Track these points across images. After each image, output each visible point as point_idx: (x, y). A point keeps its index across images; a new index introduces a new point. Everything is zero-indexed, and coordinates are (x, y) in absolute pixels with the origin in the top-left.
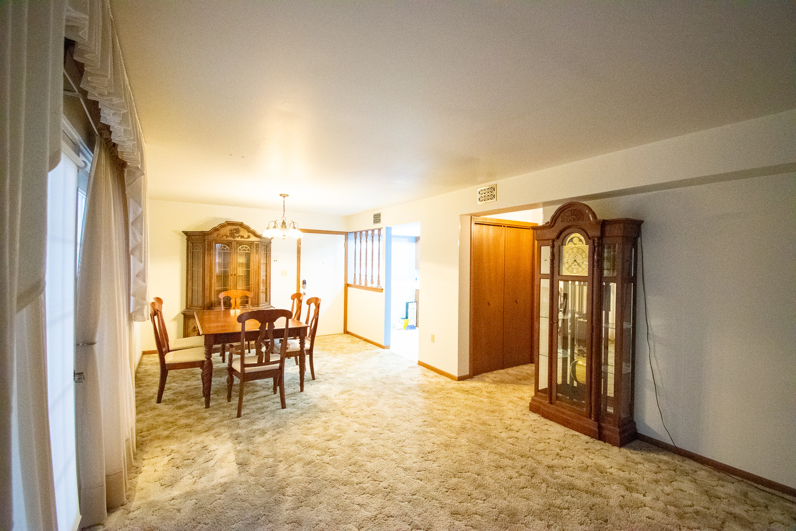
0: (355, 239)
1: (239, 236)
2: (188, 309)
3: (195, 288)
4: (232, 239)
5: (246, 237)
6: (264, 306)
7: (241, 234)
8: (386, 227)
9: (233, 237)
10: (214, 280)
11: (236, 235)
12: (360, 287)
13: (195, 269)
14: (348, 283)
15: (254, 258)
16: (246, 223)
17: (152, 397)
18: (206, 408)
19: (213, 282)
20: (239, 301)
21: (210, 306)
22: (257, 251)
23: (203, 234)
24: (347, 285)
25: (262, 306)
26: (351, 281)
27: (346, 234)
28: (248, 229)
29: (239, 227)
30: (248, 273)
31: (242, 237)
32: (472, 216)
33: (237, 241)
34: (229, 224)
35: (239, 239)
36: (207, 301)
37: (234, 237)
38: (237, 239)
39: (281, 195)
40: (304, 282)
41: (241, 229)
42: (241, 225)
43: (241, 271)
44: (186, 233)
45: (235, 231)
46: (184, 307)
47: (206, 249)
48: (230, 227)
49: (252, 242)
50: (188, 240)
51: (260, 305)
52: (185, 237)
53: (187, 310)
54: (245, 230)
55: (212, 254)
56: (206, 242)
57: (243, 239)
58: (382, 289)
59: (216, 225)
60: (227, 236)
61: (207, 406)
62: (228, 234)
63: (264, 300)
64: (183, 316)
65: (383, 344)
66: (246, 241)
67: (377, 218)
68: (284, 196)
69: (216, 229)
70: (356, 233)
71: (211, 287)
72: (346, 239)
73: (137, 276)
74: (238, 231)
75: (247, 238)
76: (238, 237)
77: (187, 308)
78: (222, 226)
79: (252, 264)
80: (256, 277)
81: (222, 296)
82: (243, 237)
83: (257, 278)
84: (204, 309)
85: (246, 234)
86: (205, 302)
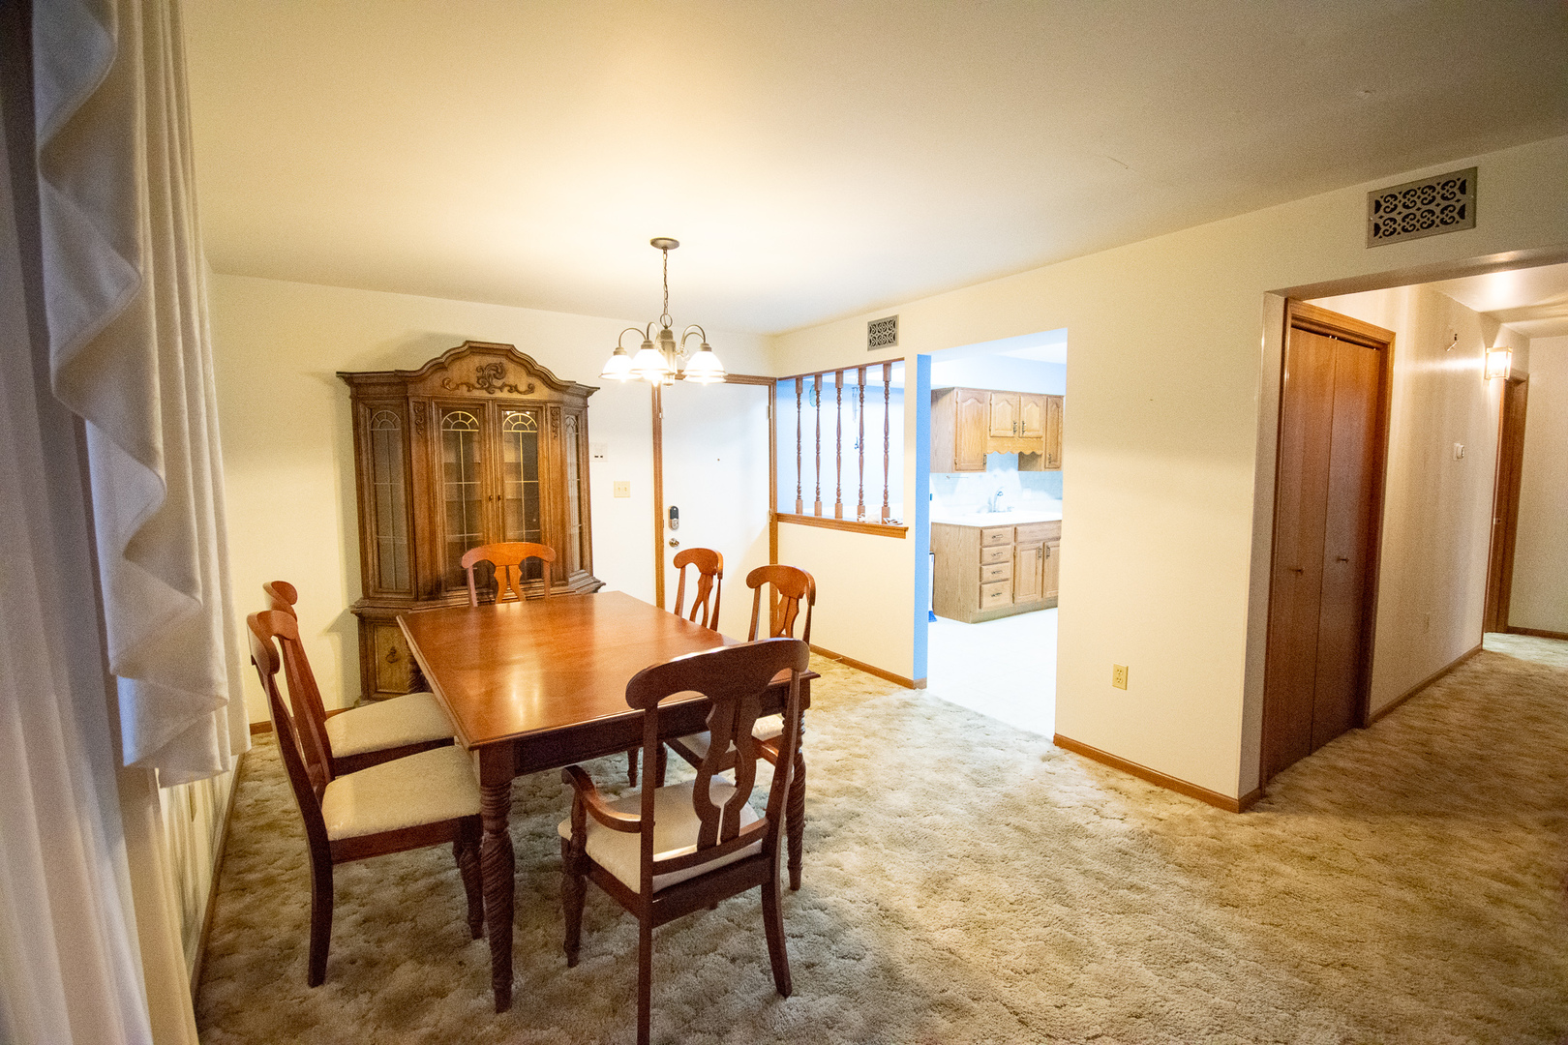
0: (799, 396)
1: (504, 385)
2: (369, 598)
3: (387, 539)
4: (484, 394)
5: (523, 388)
6: (580, 580)
7: (511, 379)
8: (919, 356)
9: (487, 389)
10: (441, 515)
11: (498, 383)
12: (817, 521)
13: (384, 483)
14: (780, 510)
15: (546, 447)
16: (522, 348)
17: (288, 949)
18: (499, 1011)
19: (438, 518)
20: (516, 573)
21: (434, 591)
22: (555, 428)
23: (401, 381)
24: (777, 518)
25: (574, 582)
26: (786, 507)
27: (772, 383)
28: (527, 365)
29: (504, 360)
30: (532, 493)
31: (513, 389)
32: (1291, 298)
33: (501, 400)
34: (474, 349)
35: (505, 395)
36: (424, 574)
37: (490, 389)
38: (498, 394)
39: (654, 243)
40: (674, 513)
41: (510, 366)
42: (509, 352)
43: (511, 487)
44: (348, 378)
45: (492, 372)
46: (359, 595)
47: (413, 425)
48: (477, 361)
49: (540, 402)
50: (356, 399)
51: (570, 580)
52: (347, 390)
53: (367, 602)
54: (519, 369)
55: (432, 438)
56: (411, 405)
57: (515, 396)
58: (906, 529)
59: (436, 352)
60: (470, 387)
61: (504, 1000)
62: (473, 380)
63: (578, 568)
64: (356, 618)
65: (909, 676)
66: (523, 401)
67: (883, 332)
68: (665, 245)
69: (438, 366)
70: (799, 379)
71: (433, 534)
72: (772, 397)
73: (133, 550)
74: (499, 372)
75: (524, 393)
76: (501, 389)
77: (366, 595)
78: (456, 356)
79: (543, 466)
80: (555, 503)
81: (469, 560)
82: (516, 387)
83: (559, 506)
84: (417, 599)
85: (522, 381)
86: (420, 577)
